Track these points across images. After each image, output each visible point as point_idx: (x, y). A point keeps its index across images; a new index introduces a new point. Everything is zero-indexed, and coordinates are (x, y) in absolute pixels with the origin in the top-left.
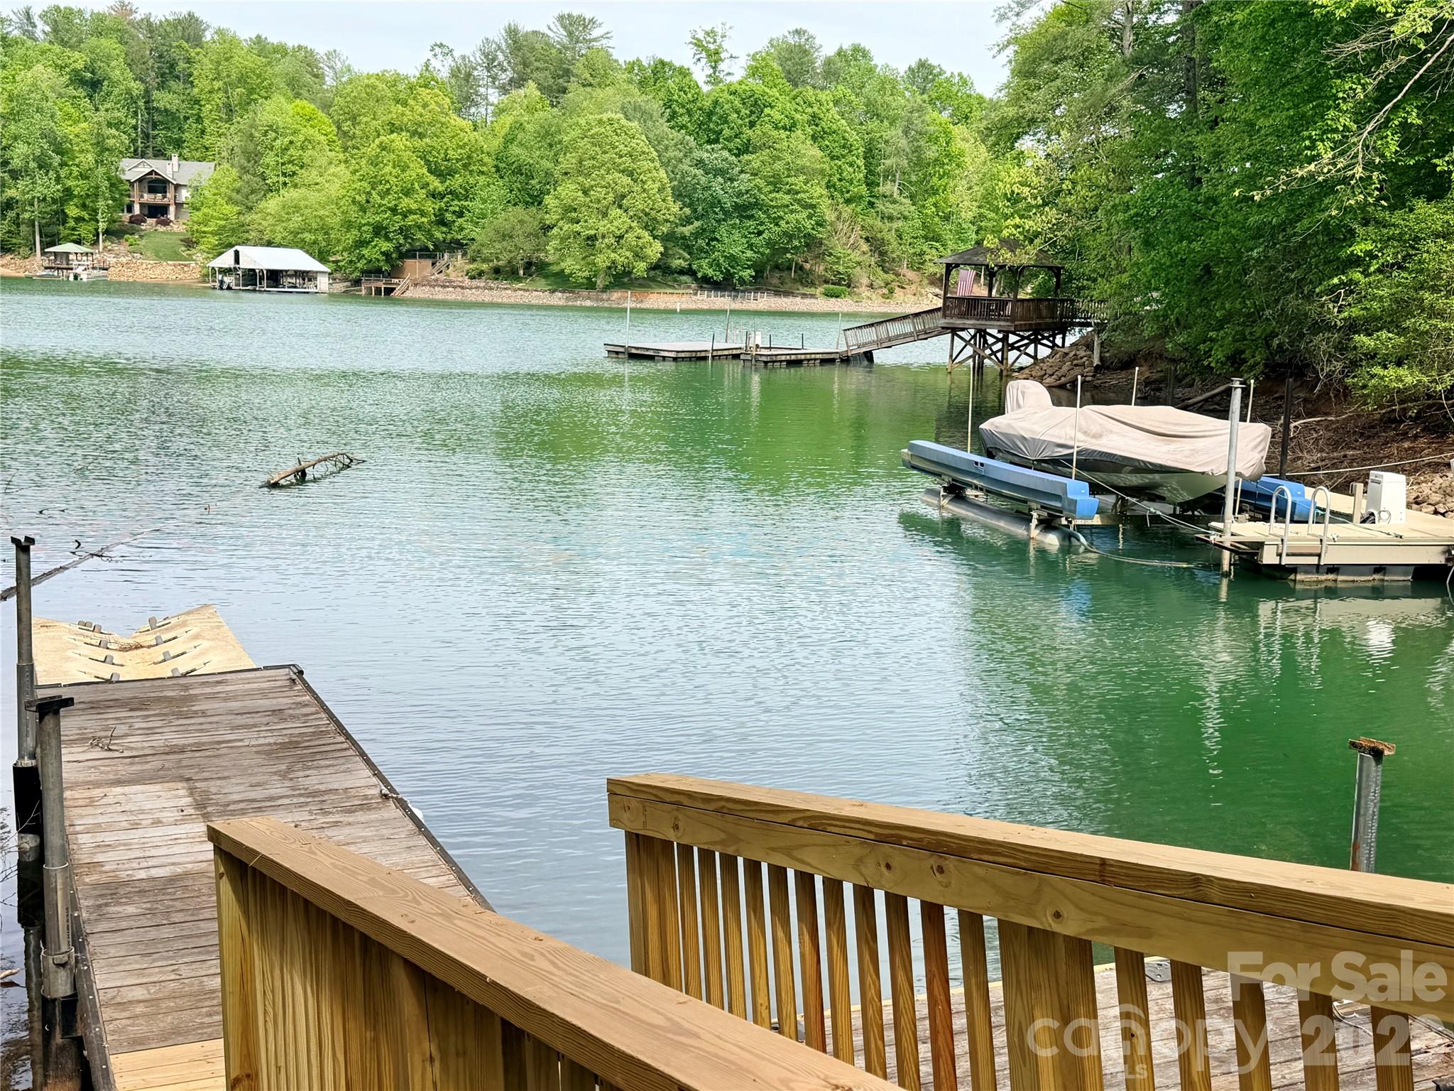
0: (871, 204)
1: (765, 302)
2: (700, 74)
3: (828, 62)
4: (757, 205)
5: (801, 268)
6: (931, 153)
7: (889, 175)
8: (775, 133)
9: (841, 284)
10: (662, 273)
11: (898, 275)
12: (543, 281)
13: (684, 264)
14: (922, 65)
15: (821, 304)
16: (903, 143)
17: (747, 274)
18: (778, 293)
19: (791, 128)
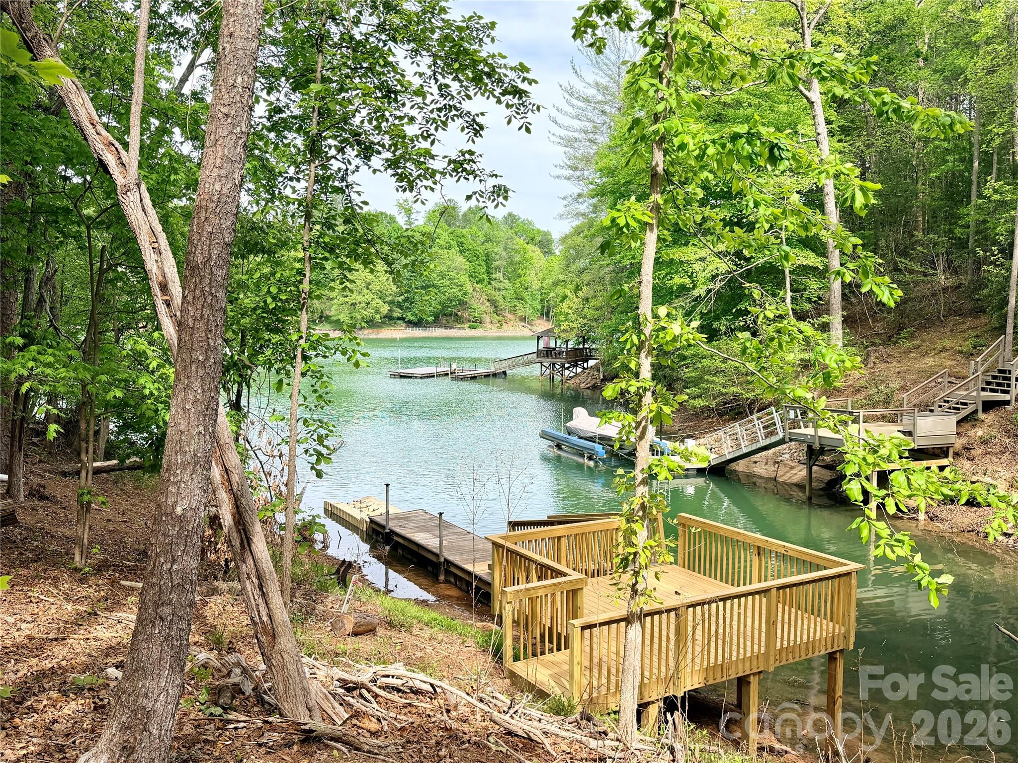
0: (490, 283)
1: (439, 332)
2: (401, 220)
3: (465, 215)
4: (434, 286)
5: (457, 315)
6: (517, 258)
7: (498, 269)
8: (440, 251)
9: (477, 322)
10: (389, 319)
11: (504, 317)
12: (329, 325)
13: (400, 315)
14: (510, 215)
15: (467, 332)
16: (504, 253)
17: (431, 319)
18: (446, 328)
19: (450, 247)
